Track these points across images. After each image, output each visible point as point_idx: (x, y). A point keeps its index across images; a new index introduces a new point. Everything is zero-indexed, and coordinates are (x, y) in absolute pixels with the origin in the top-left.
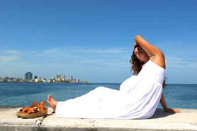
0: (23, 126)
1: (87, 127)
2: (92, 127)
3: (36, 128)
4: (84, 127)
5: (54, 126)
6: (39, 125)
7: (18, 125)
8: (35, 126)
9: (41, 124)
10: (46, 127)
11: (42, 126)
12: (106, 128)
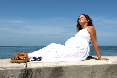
0: (15, 68)
1: (56, 66)
2: (59, 66)
3: (24, 69)
4: (54, 66)
5: (36, 67)
6: (26, 67)
7: (11, 69)
8: (23, 68)
9: (26, 66)
10: (31, 68)
11: (28, 68)
12: (66, 66)
